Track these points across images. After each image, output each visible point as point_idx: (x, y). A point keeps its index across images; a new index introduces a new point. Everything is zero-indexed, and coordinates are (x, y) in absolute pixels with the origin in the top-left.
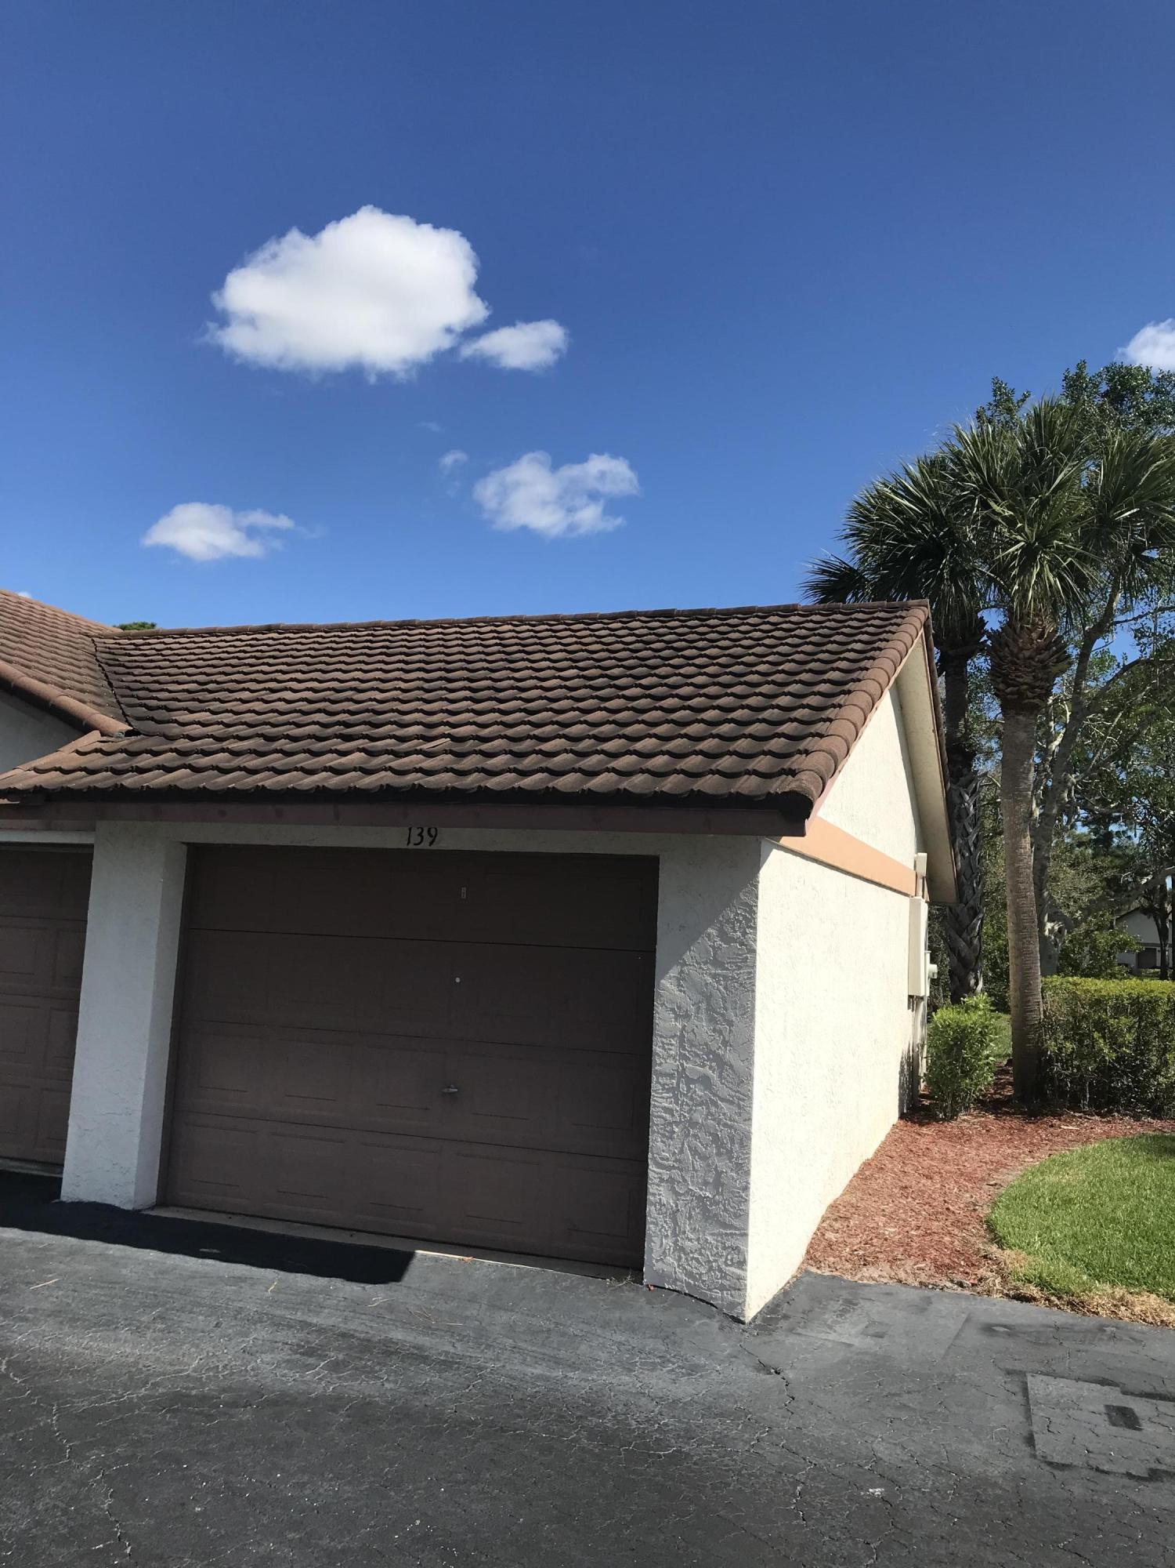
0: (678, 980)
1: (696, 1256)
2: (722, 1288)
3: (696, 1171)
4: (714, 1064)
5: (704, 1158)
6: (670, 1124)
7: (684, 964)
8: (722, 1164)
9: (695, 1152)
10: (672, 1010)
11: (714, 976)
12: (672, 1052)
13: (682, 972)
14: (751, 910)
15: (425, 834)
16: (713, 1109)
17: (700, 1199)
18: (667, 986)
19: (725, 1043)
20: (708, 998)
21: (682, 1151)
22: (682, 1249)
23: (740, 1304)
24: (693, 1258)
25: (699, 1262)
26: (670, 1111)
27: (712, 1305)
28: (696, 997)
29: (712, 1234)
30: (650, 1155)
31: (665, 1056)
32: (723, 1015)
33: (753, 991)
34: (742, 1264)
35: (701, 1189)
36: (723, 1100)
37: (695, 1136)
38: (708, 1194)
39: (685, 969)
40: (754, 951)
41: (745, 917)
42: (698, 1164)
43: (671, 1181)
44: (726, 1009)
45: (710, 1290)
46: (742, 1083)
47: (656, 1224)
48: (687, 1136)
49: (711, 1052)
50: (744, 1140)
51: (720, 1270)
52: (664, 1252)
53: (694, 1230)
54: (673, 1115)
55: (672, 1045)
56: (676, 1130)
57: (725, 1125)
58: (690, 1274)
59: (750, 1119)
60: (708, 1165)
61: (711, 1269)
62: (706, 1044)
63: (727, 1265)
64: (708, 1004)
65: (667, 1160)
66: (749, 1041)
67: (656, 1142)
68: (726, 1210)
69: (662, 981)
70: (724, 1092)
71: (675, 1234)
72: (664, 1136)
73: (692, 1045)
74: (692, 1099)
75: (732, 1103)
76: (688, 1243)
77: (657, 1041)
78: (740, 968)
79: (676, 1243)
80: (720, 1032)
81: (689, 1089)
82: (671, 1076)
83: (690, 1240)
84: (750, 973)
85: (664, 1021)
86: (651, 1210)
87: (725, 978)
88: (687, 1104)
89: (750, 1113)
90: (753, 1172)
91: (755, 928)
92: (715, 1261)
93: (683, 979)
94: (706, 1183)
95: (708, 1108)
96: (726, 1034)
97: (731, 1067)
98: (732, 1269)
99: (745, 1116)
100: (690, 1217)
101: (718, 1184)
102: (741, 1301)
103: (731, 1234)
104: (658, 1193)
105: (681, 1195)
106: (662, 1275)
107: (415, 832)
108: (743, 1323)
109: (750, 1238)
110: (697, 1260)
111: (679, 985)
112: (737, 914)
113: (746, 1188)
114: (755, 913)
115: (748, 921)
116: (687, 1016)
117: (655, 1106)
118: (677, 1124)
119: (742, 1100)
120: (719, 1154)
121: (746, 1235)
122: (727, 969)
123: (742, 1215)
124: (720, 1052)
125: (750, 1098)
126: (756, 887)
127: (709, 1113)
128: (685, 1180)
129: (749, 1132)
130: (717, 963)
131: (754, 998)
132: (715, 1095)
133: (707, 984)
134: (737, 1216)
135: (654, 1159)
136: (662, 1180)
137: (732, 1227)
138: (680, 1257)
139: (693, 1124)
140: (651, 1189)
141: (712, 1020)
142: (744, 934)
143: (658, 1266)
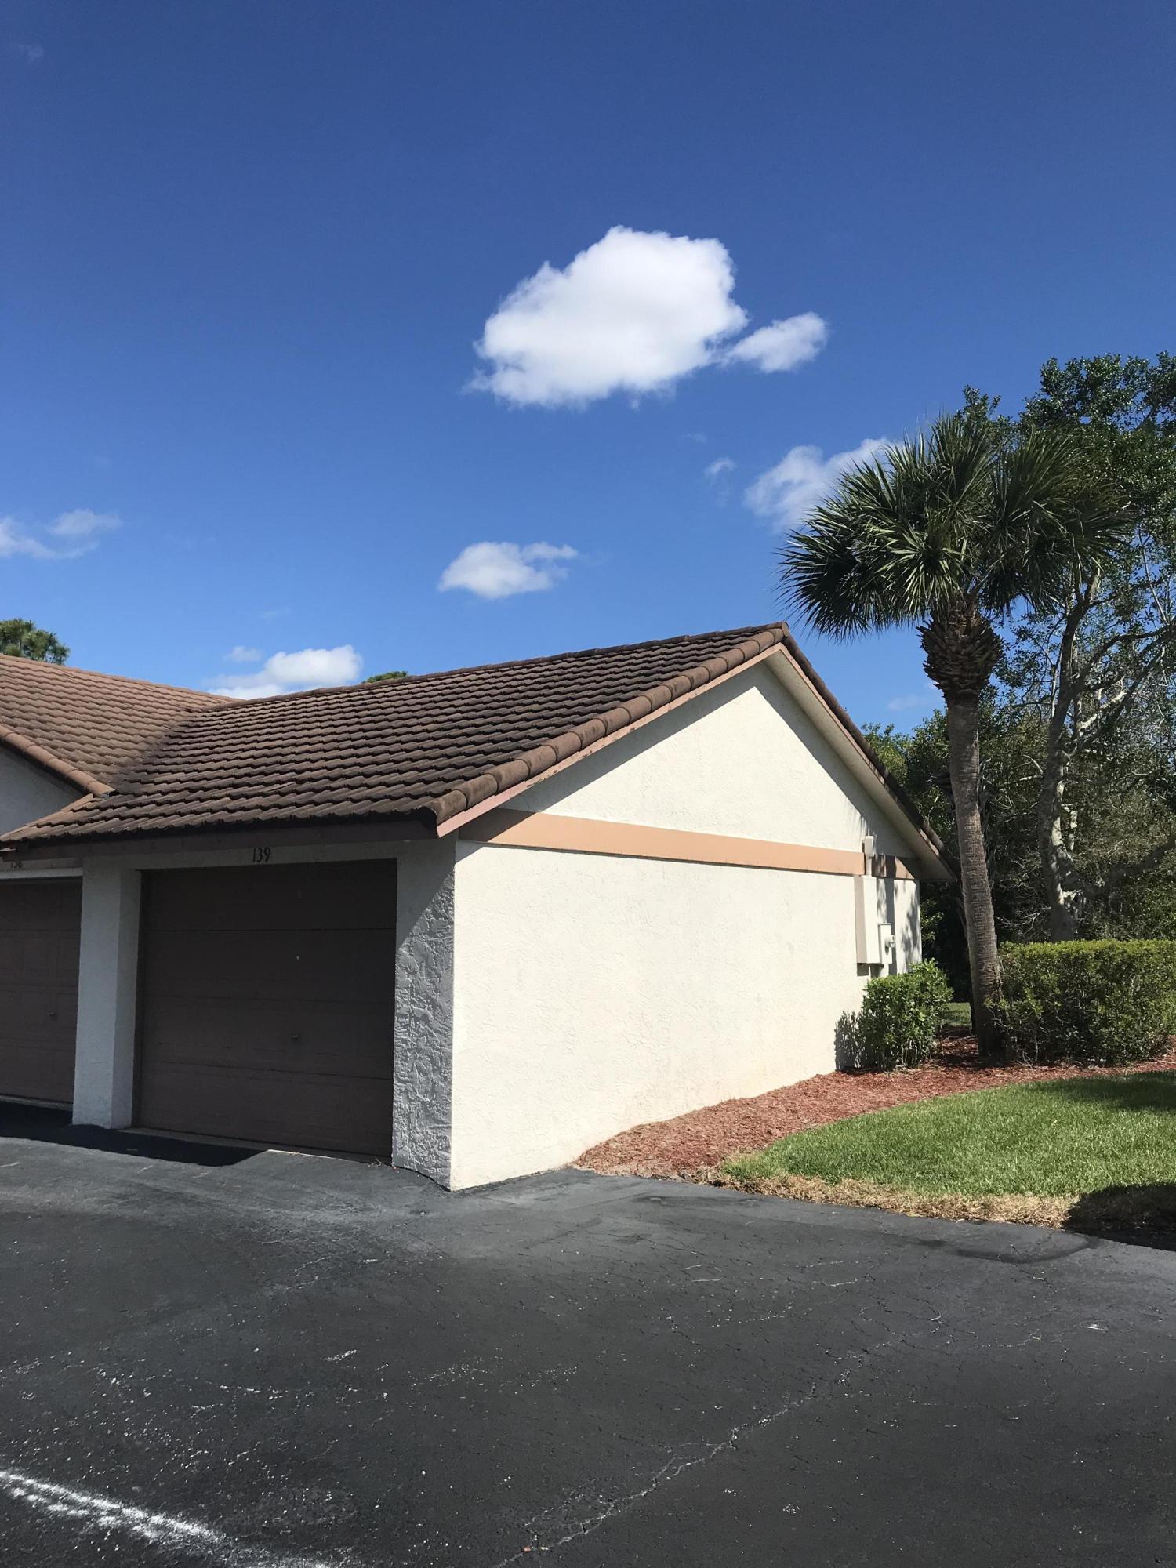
0: (409, 947)
1: (422, 1144)
2: (437, 1166)
3: (421, 1083)
4: (430, 1006)
5: (425, 1074)
6: (405, 1051)
7: (412, 936)
8: (434, 1077)
9: (420, 1070)
10: (406, 969)
11: (430, 943)
12: (406, 999)
13: (412, 941)
14: (450, 893)
15: (263, 854)
16: (430, 1038)
17: (423, 1103)
18: (403, 952)
19: (437, 990)
20: (426, 958)
21: (412, 1070)
22: (413, 1140)
23: (447, 1177)
24: (420, 1146)
25: (423, 1149)
26: (405, 1041)
27: (431, 1178)
28: (420, 959)
29: (431, 1128)
30: (394, 1074)
31: (403, 1002)
32: (435, 970)
33: (452, 952)
34: (447, 1149)
35: (424, 1096)
36: (436, 1031)
37: (420, 1058)
38: (428, 1100)
39: (413, 938)
40: (452, 923)
41: (447, 898)
42: (422, 1078)
43: (407, 1091)
44: (436, 965)
45: (429, 1168)
46: (447, 1016)
47: (399, 1123)
48: (415, 1058)
49: (430, 998)
50: (447, 1059)
51: (435, 1154)
52: (403, 1143)
53: (420, 1126)
54: (407, 1044)
55: (406, 994)
56: (409, 1054)
57: (437, 1050)
58: (418, 1158)
59: (451, 1044)
60: (428, 1079)
61: (430, 1153)
62: (426, 992)
63: (439, 1150)
64: (427, 964)
65: (404, 1076)
66: (450, 988)
67: (398, 1064)
68: (438, 1110)
69: (400, 949)
70: (436, 1026)
71: (409, 1130)
72: (402, 1059)
73: (418, 993)
74: (418, 1032)
75: (441, 1033)
76: (417, 1135)
77: (397, 991)
78: (445, 936)
79: (410, 1135)
80: (433, 983)
81: (416, 1024)
82: (406, 1016)
83: (418, 1133)
84: (450, 939)
85: (402, 978)
86: (395, 1112)
87: (436, 943)
88: (416, 1036)
89: (451, 1040)
90: (453, 1083)
91: (453, 906)
92: (433, 1147)
93: (412, 946)
94: (427, 1092)
95: (427, 1038)
96: (437, 984)
97: (440, 1007)
98: (443, 1153)
99: (448, 1042)
100: (418, 1117)
101: (433, 1092)
102: (447, 1175)
103: (441, 1127)
104: (400, 1101)
105: (412, 1101)
106: (403, 1159)
107: (258, 852)
108: (449, 1190)
109: (453, 1130)
110: (422, 1147)
111: (410, 951)
112: (442, 897)
113: (449, 1094)
114: (453, 895)
115: (449, 901)
116: (414, 973)
117: (397, 1039)
118: (410, 1050)
119: (446, 1031)
120: (434, 1070)
121: (450, 1127)
122: (437, 937)
123: (447, 1114)
124: (434, 997)
125: (451, 1029)
126: (453, 876)
127: (428, 1042)
128: (415, 1091)
129: (451, 1053)
130: (432, 933)
131: (453, 956)
132: (431, 1028)
133: (426, 949)
134: (445, 1114)
135: (397, 1076)
136: (401, 1091)
137: (442, 1122)
138: (412, 1145)
139: (419, 1050)
140: (396, 1098)
141: (429, 975)
142: (447, 910)
143: (400, 1152)
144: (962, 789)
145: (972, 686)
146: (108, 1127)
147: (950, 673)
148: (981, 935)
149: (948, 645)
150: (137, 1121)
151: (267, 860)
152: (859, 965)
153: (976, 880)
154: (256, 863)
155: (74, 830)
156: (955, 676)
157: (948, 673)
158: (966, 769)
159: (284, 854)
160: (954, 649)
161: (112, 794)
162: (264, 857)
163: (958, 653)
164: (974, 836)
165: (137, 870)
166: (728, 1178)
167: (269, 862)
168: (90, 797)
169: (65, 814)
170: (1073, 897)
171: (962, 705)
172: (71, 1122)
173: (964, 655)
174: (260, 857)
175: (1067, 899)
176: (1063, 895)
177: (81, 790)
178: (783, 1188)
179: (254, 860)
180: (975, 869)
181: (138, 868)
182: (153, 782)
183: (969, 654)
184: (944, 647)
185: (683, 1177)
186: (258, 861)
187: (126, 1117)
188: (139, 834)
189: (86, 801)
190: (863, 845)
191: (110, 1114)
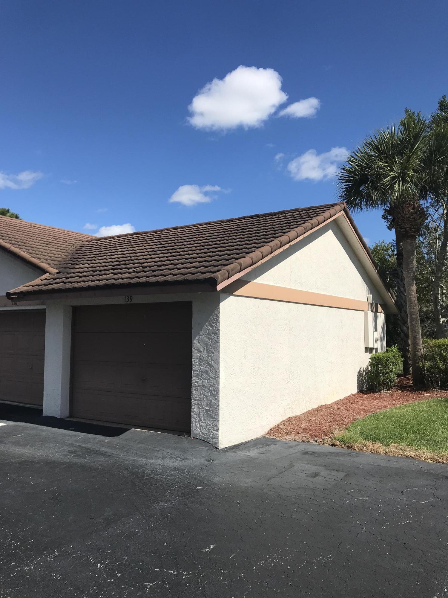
0: (198, 340)
1: (205, 428)
2: (212, 438)
3: (205, 401)
4: (209, 367)
5: (207, 397)
6: (197, 386)
7: (200, 335)
8: (211, 398)
9: (204, 395)
10: (197, 350)
11: (208, 338)
12: (197, 363)
13: (199, 338)
14: (218, 316)
15: (129, 298)
16: (209, 381)
17: (206, 410)
18: (196, 342)
19: (212, 360)
20: (207, 345)
21: (200, 395)
22: (201, 426)
23: (217, 443)
24: (204, 429)
25: (206, 430)
26: (197, 382)
27: (210, 443)
28: (203, 345)
29: (210, 421)
30: (192, 397)
31: (196, 365)
32: (211, 351)
33: (219, 342)
34: (218, 430)
35: (206, 407)
36: (211, 378)
37: (204, 390)
38: (208, 408)
39: (200, 336)
40: (219, 330)
41: (216, 319)
42: (205, 399)
43: (198, 404)
44: (212, 349)
45: (209, 439)
46: (217, 372)
47: (194, 418)
48: (202, 390)
49: (208, 363)
50: (217, 391)
51: (212, 432)
52: (196, 427)
53: (204, 420)
54: (198, 383)
55: (197, 361)
56: (199, 388)
57: (212, 386)
58: (203, 434)
59: (219, 384)
60: (208, 399)
61: (209, 432)
62: (206, 360)
63: (214, 431)
64: (207, 348)
65: (197, 398)
66: (218, 358)
67: (194, 392)
68: (213, 413)
69: (194, 341)
70: (212, 375)
71: (199, 421)
72: (195, 390)
73: (203, 361)
74: (203, 378)
75: (214, 379)
76: (203, 424)
77: (193, 360)
78: (215, 335)
79: (199, 424)
80: (210, 356)
81: (202, 375)
82: (197, 371)
83: (203, 423)
84: (218, 337)
85: (195, 354)
86: (192, 413)
87: (211, 339)
88: (202, 380)
89: (219, 382)
90: (220, 401)
91: (219, 322)
92: (210, 429)
93: (200, 340)
94: (207, 405)
95: (207, 381)
96: (212, 357)
97: (213, 367)
98: (215, 432)
99: (217, 383)
100: (203, 416)
101: (211, 405)
102: (218, 442)
103: (215, 421)
104: (194, 408)
105: (201, 409)
106: (196, 434)
107: (127, 298)
108: (218, 449)
109: (220, 422)
110: (205, 429)
111: (199, 342)
112: (214, 318)
113: (218, 406)
114: (219, 317)
115: (217, 320)
116: (201, 352)
117: (193, 381)
118: (199, 386)
119: (216, 378)
120: (211, 395)
121: (219, 421)
122: (212, 336)
123: (218, 415)
124: (210, 363)
125: (219, 377)
126: (219, 309)
127: (208, 382)
128: (202, 404)
129: (219, 388)
130: (209, 334)
131: (219, 345)
132: (209, 376)
133: (206, 341)
134: (216, 415)
135: (193, 397)
136: (195, 404)
137: (214, 418)
138: (201, 428)
139: (203, 386)
140: (193, 407)
141: (208, 352)
142: (216, 324)
143: (195, 431)
144: (409, 275)
145: (415, 232)
146: (59, 417)
147: (406, 226)
148: (416, 336)
149: (405, 214)
150: (71, 416)
151: (131, 301)
152: (366, 348)
153: (413, 314)
154: (126, 303)
155: (43, 288)
156: (408, 227)
157: (405, 226)
158: (410, 266)
159: (138, 299)
160: (408, 216)
161: (57, 273)
162: (130, 300)
163: (409, 217)
164: (413, 295)
165: (70, 306)
166: (338, 443)
167: (131, 303)
168: (48, 274)
169: (37, 281)
170: (446, 320)
171: (410, 240)
172: (42, 414)
173: (412, 218)
174: (128, 300)
175: (443, 322)
176: (442, 320)
177: (44, 271)
178: (365, 448)
179: (125, 302)
180: (414, 309)
181: (70, 305)
182: (75, 268)
183: (414, 218)
184: (403, 215)
185: (316, 441)
186: (127, 302)
187: (67, 413)
188: (75, 289)
189: (46, 276)
190: (367, 298)
191: (60, 412)
